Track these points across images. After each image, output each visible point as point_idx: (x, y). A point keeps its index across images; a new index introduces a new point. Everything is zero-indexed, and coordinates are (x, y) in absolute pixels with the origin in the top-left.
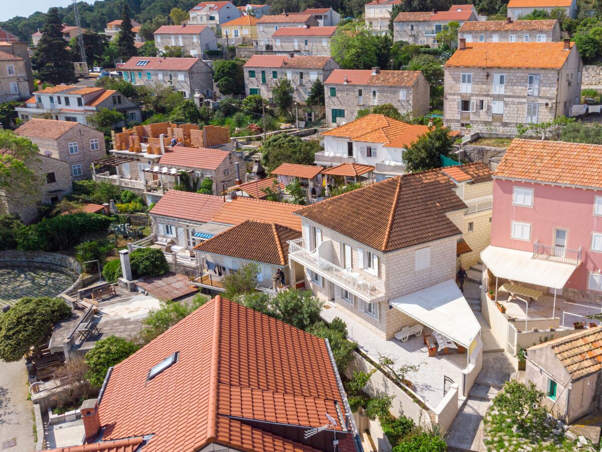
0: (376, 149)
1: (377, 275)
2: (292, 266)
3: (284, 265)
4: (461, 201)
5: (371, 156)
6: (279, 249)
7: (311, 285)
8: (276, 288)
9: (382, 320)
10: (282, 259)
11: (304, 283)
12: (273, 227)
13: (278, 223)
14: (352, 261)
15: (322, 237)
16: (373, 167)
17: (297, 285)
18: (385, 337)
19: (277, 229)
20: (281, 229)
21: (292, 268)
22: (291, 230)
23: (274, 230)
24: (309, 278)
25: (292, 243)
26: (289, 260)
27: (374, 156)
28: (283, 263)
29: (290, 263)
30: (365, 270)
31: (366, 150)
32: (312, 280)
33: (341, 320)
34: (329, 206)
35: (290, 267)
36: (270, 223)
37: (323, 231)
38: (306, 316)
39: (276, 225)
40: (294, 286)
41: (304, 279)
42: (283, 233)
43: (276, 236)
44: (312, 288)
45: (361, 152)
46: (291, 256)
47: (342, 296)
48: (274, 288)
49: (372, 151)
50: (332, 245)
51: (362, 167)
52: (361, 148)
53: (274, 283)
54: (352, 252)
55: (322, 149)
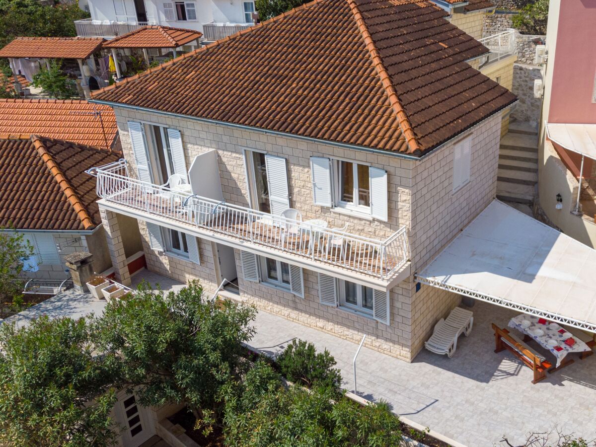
0: (193, 5)
1: (385, 218)
2: (112, 227)
3: (90, 228)
4: (472, 39)
5: (184, 18)
6: (68, 193)
7: (165, 260)
8: (83, 284)
9: (398, 319)
10: (82, 215)
11: (143, 257)
12: (37, 144)
13: (47, 135)
14: (290, 193)
15: (185, 149)
16: (199, 33)
17: (130, 266)
18: (409, 355)
19: (48, 149)
20: (58, 147)
21: (113, 231)
22: (82, 148)
23: (41, 151)
24: (156, 247)
25: (101, 173)
26: (103, 215)
27: (190, 18)
28: (86, 224)
29: (105, 222)
30: (338, 210)
31: (174, 9)
32: (167, 250)
33: (311, 348)
34: (187, 73)
35: (107, 229)
36: (25, 136)
37: (187, 133)
38: (213, 357)
39: (44, 141)
40: (124, 271)
41: (142, 249)
42: (64, 154)
43: (50, 164)
44: (168, 267)
45: (166, 13)
46: (105, 203)
47: (261, 275)
48: (78, 286)
49: (186, 8)
50: (220, 162)
51: (179, 33)
52: (165, 5)
53: (75, 275)
54: (289, 172)
55: (87, 15)
